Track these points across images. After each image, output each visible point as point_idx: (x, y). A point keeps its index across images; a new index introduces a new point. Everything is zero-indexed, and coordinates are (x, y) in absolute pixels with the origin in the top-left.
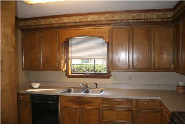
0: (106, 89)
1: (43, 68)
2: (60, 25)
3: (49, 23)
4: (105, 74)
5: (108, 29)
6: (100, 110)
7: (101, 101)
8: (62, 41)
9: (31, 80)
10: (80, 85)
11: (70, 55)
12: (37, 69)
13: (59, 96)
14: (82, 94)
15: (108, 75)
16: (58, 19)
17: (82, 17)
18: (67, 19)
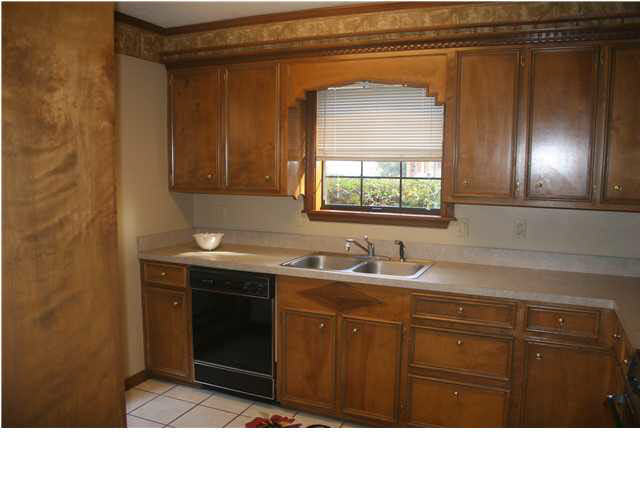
0: (434, 264)
1: (230, 185)
2: (286, 46)
3: (252, 41)
4: (433, 212)
5: (444, 57)
6: (405, 329)
7: (407, 299)
8: (291, 101)
9: (195, 225)
10: (348, 245)
11: (319, 146)
12: (213, 188)
13: (274, 275)
14: (350, 274)
15: (443, 218)
16: (279, 26)
17: (357, 18)
18: (309, 27)
